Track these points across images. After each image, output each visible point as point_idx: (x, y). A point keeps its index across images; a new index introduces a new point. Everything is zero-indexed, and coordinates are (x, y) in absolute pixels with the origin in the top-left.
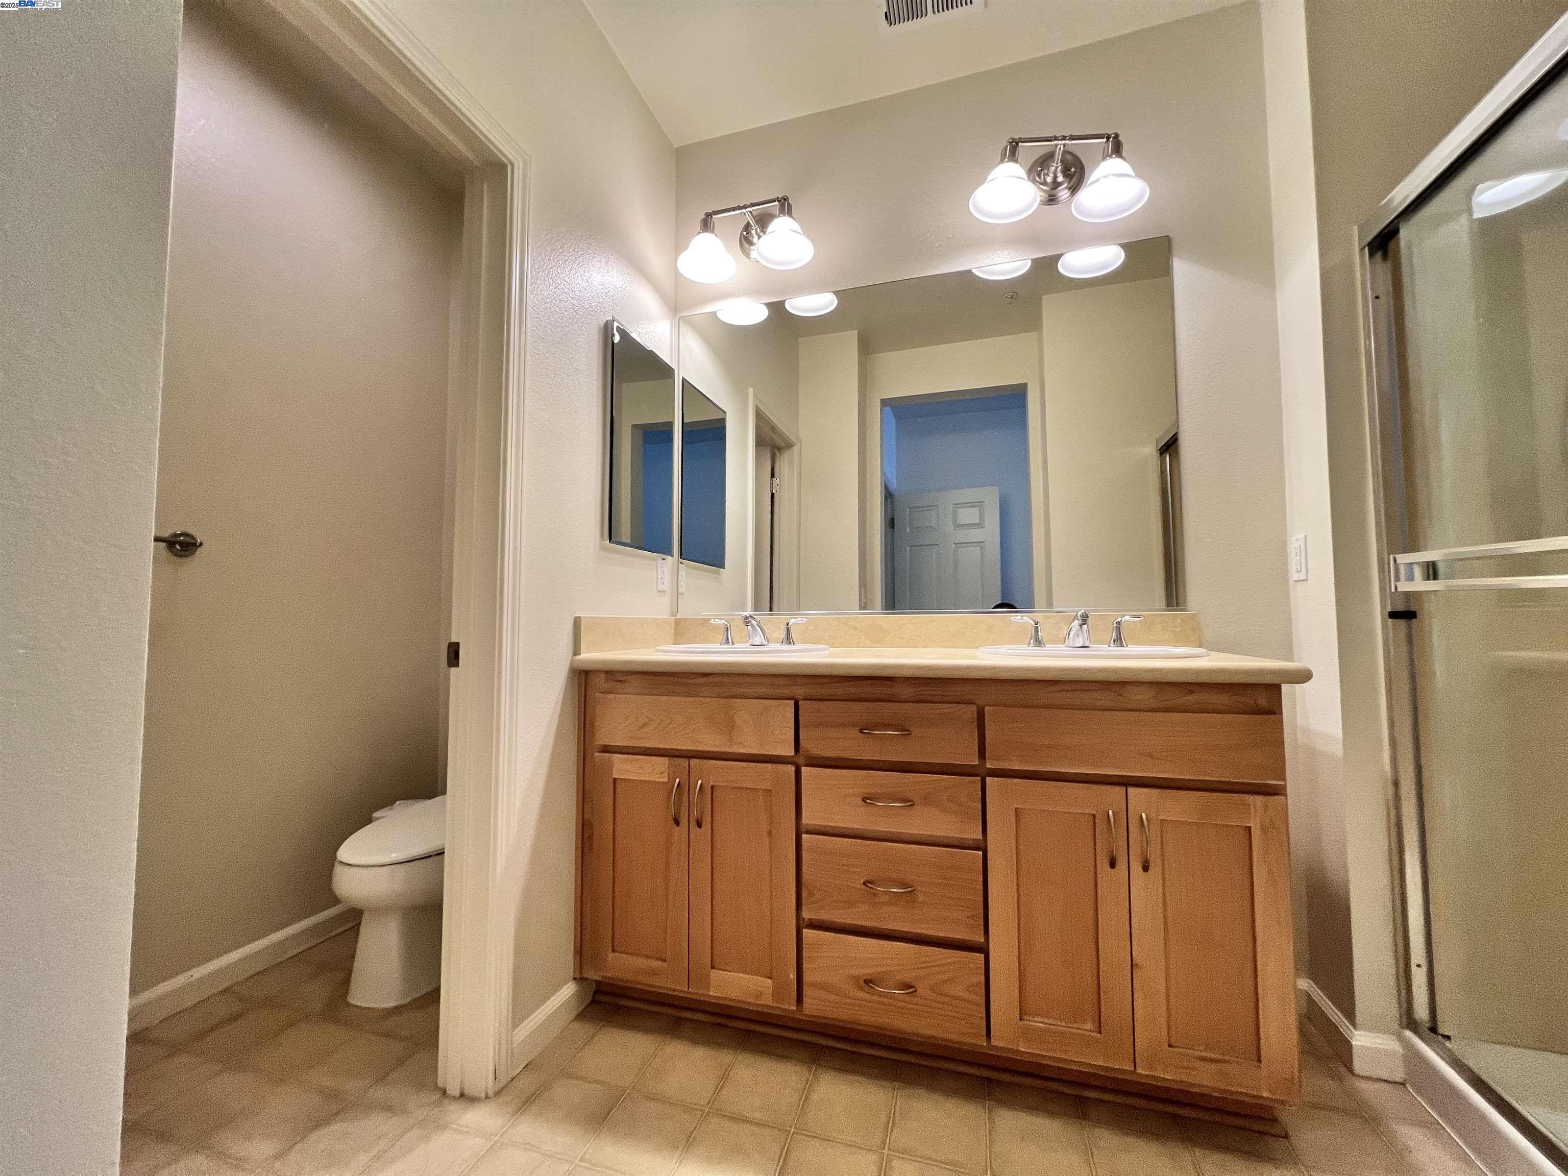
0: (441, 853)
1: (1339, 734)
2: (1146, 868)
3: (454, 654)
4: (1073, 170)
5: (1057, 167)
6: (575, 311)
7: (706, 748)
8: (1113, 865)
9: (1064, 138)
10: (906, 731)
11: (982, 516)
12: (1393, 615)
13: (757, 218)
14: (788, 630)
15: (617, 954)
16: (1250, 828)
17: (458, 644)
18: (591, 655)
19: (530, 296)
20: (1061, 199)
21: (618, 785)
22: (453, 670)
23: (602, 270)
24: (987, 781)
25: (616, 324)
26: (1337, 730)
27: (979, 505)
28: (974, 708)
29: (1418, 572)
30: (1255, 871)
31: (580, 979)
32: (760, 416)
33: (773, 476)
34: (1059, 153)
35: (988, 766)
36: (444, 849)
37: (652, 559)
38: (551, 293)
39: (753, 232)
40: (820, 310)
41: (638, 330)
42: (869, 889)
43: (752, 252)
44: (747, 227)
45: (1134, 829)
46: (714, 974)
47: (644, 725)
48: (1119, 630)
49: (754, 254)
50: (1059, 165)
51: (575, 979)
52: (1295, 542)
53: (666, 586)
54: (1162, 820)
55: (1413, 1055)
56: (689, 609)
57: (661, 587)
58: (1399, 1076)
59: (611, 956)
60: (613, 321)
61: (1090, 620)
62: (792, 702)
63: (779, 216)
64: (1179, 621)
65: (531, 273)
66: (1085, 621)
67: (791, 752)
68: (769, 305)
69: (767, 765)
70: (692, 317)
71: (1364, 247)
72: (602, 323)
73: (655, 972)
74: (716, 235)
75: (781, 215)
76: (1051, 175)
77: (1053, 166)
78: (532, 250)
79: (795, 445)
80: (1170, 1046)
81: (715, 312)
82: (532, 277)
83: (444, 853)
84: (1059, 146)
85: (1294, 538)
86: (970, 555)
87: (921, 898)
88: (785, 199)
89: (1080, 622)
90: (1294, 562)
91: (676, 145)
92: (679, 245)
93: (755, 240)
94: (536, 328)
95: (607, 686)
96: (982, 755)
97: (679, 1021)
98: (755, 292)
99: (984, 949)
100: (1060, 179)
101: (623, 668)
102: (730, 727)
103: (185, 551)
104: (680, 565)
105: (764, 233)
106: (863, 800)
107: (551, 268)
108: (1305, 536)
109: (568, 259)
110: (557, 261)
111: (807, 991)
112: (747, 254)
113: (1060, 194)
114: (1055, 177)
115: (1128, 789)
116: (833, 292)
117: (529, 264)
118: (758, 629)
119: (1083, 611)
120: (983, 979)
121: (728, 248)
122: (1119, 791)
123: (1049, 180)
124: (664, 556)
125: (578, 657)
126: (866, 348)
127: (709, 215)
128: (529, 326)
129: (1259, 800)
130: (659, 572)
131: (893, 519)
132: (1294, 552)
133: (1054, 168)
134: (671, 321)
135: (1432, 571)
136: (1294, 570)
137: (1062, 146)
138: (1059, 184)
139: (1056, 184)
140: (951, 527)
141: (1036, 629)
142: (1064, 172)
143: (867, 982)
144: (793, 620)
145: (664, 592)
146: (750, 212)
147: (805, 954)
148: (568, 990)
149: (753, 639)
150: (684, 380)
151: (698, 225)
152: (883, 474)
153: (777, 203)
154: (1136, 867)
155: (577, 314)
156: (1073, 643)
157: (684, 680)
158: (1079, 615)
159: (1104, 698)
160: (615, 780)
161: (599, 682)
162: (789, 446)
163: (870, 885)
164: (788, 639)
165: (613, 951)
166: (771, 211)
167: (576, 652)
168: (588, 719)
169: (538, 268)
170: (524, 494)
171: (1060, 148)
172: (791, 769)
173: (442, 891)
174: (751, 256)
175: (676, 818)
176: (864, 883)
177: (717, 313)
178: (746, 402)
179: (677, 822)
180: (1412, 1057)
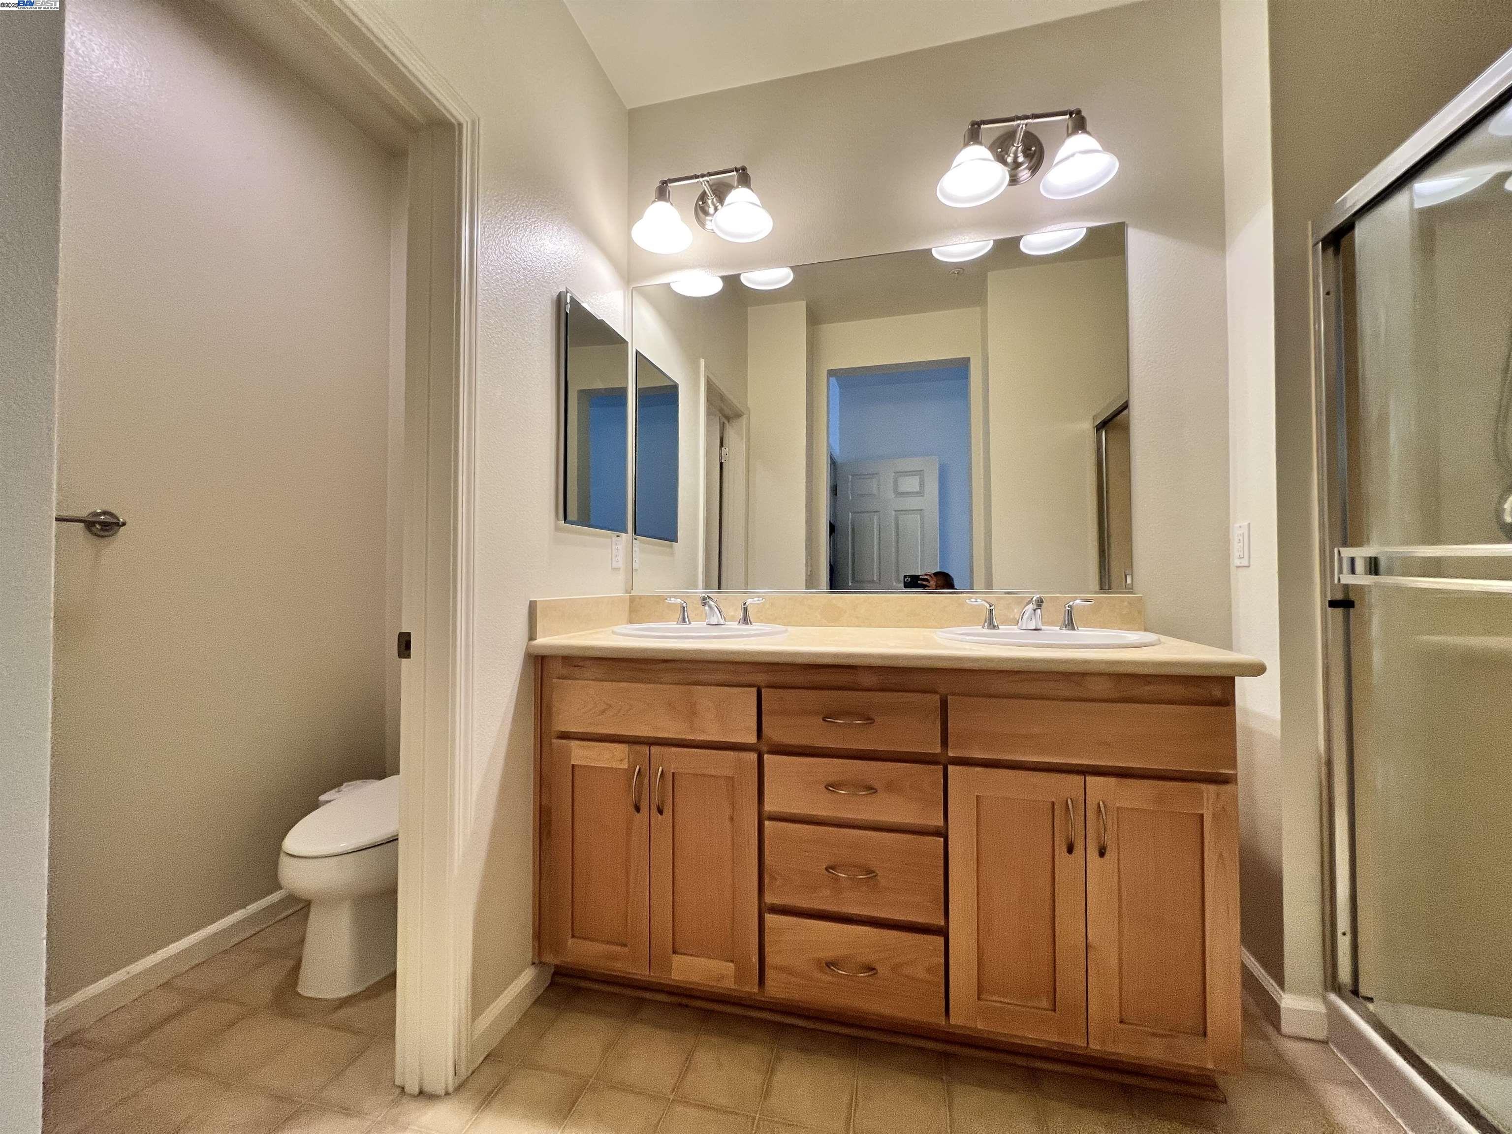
0: (394, 840)
1: (1278, 716)
2: (1102, 854)
3: (405, 645)
4: (1033, 149)
5: (1018, 148)
6: (527, 283)
7: (666, 735)
8: (1070, 850)
9: (1026, 117)
10: (870, 720)
11: (922, 484)
12: (1333, 604)
13: (714, 188)
14: (745, 609)
15: (575, 940)
16: (1202, 815)
17: (409, 634)
18: (547, 640)
19: (481, 267)
20: (1022, 179)
21: (576, 773)
22: (404, 661)
23: (554, 239)
24: (949, 768)
25: (569, 295)
26: (1276, 713)
27: (920, 473)
28: (938, 697)
29: (1360, 566)
30: (1206, 856)
31: (538, 963)
32: (711, 389)
33: (721, 445)
34: (1021, 133)
35: (951, 754)
36: (397, 835)
37: (607, 537)
38: (502, 263)
39: (710, 202)
40: (776, 283)
41: (592, 301)
42: (830, 875)
43: (708, 223)
44: (703, 197)
45: (1091, 815)
46: (677, 959)
47: (603, 711)
48: (1070, 613)
49: (709, 225)
50: (1019, 145)
51: (533, 963)
52: (1238, 528)
53: (620, 563)
54: (1118, 808)
55: (1334, 1014)
56: (645, 586)
57: (615, 565)
58: (1322, 1035)
59: (570, 941)
60: (567, 292)
61: (1044, 605)
62: (755, 690)
63: (737, 187)
64: (1126, 603)
65: (481, 243)
66: (1040, 606)
67: (752, 739)
68: (725, 279)
69: (728, 752)
70: (646, 288)
71: (1318, 243)
72: (555, 295)
73: (614, 957)
74: (672, 204)
75: (740, 186)
76: (1012, 155)
77: (1014, 146)
78: (482, 217)
79: (744, 414)
80: (1121, 1022)
81: (669, 284)
82: (482, 247)
83: (398, 839)
84: (1021, 126)
85: (1238, 525)
86: (911, 523)
87: (883, 882)
88: (744, 169)
89: (1035, 607)
90: (1236, 549)
91: (629, 107)
92: (632, 215)
93: (711, 210)
94: (488, 300)
95: (564, 672)
96: (945, 742)
97: (640, 1003)
98: (709, 264)
99: (943, 932)
100: (1021, 159)
101: (580, 654)
102: (692, 713)
103: (107, 530)
104: (634, 541)
105: (722, 204)
106: (825, 787)
107: (502, 236)
108: (1249, 524)
109: (519, 227)
110: (508, 229)
111: (770, 974)
112: (702, 224)
113: (1020, 175)
114: (1016, 157)
115: (1087, 778)
116: (790, 267)
117: (479, 232)
118: (716, 609)
119: (1038, 596)
120: (943, 961)
121: (684, 219)
122: (1078, 779)
123: (1010, 160)
124: (618, 533)
125: (534, 642)
126: (814, 319)
127: (664, 183)
128: (479, 299)
129: (1212, 788)
130: (614, 551)
131: (836, 487)
132: (1236, 539)
133: (1014, 148)
134: (624, 293)
135: (1373, 566)
136: (1237, 555)
137: (1024, 126)
138: (1020, 165)
139: (1016, 165)
140: (892, 495)
141: (991, 611)
142: (1024, 152)
143: (828, 965)
144: (750, 600)
145: (618, 569)
146: (707, 181)
147: (767, 938)
148: (527, 976)
149: (710, 618)
150: (637, 352)
151: (653, 195)
152: (829, 445)
153: (735, 173)
154: (1093, 853)
155: (529, 285)
156: (1026, 626)
157: (643, 666)
158: (1034, 599)
159: (1065, 690)
160: (573, 765)
161: (557, 668)
162: (738, 415)
163: (831, 871)
164: (746, 620)
165: (573, 936)
166: (729, 181)
167: (532, 637)
168: (544, 705)
169: (488, 237)
170: (477, 476)
171: (1022, 128)
172: (754, 756)
173: (396, 878)
174: (706, 227)
175: (636, 804)
176: (827, 869)
177: (671, 285)
178: (697, 373)
179: (638, 809)
180: (1335, 1018)
